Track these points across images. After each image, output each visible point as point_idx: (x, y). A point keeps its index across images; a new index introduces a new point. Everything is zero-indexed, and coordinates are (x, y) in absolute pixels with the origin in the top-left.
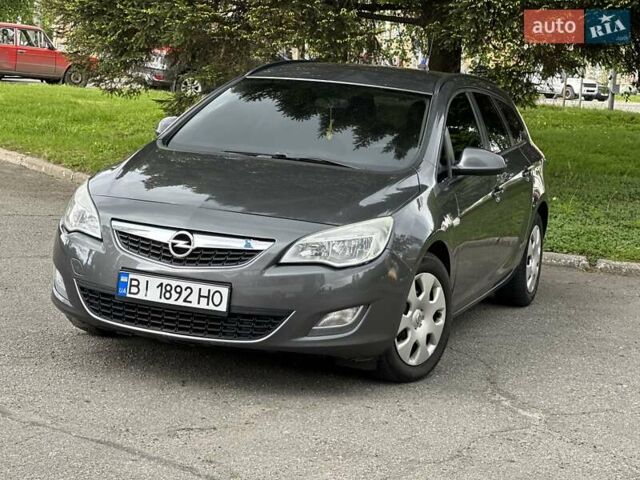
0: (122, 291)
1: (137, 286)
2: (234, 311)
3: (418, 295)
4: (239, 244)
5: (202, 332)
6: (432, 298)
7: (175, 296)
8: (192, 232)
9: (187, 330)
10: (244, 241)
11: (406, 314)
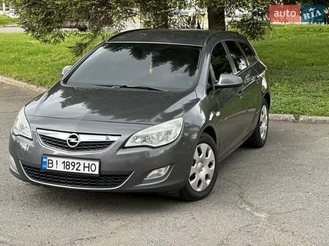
0: (44, 166)
1: (52, 163)
2: (102, 174)
3: (199, 155)
4: (103, 138)
5: (87, 185)
6: (207, 156)
7: (72, 167)
8: (78, 133)
9: (79, 184)
10: (105, 136)
11: (193, 166)
